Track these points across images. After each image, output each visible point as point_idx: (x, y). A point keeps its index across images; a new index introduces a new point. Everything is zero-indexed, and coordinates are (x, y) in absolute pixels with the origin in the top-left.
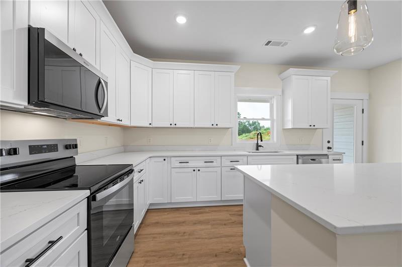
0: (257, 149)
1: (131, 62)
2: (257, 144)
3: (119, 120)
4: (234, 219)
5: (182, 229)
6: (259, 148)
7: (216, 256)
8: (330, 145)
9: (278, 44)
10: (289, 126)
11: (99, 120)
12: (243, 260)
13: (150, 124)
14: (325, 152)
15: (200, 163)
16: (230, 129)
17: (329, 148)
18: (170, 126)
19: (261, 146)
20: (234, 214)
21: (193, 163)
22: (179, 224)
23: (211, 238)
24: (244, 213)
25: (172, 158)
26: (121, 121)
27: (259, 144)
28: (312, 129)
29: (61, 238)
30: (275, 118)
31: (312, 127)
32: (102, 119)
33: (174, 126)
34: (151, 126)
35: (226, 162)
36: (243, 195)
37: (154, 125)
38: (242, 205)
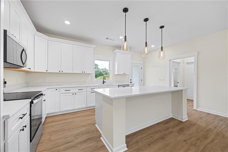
0: (103, 83)
1: (35, 36)
2: (103, 81)
3: (29, 69)
4: (92, 113)
5: (67, 121)
6: (104, 83)
7: (84, 126)
8: (131, 81)
9: (111, 39)
10: (116, 73)
11: (20, 69)
12: (95, 125)
13: (47, 71)
14: (129, 83)
15: (76, 90)
16: (91, 74)
17: (131, 82)
18: (59, 72)
19: (105, 82)
20: (92, 112)
21: (72, 91)
22: (65, 120)
23: (82, 122)
24: (96, 111)
25: (61, 89)
26: (30, 69)
27: (104, 81)
28: (125, 75)
29: (26, 113)
30: (111, 69)
31: (124, 74)
32: (23, 68)
33: (62, 72)
34: (47, 72)
35: (89, 89)
36: (95, 104)
37: (49, 71)
38: (95, 109)
